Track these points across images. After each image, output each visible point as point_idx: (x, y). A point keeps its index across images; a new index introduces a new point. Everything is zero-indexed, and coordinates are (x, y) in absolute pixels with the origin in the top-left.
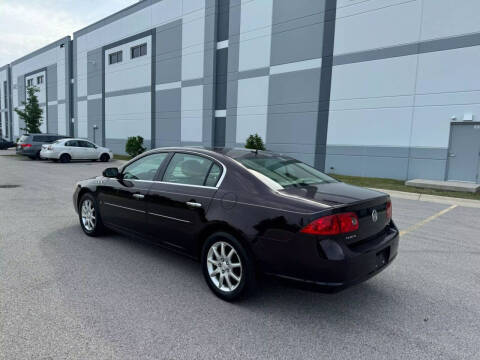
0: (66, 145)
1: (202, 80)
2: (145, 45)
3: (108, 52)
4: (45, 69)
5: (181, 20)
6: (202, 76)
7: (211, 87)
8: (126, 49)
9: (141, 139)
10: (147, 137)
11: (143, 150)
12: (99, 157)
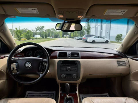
0: (94, 38)
9: (122, 35)
11: (122, 39)
12: (105, 42)
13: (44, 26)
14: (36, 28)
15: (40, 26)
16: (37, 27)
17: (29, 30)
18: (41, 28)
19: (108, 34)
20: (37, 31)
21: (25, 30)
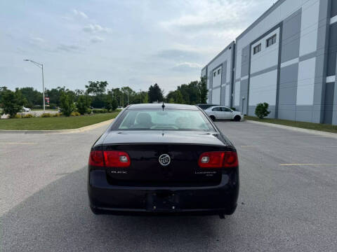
0: (213, 110)
1: (316, 52)
2: (275, 35)
3: (253, 46)
4: (222, 65)
5: (301, 9)
6: (315, 50)
7: (323, 57)
8: (263, 41)
9: (267, 105)
10: (272, 102)
11: (268, 113)
12: (233, 118)
13: (106, 82)
14: (87, 87)
15: (96, 82)
16: (88, 85)
17: (70, 90)
18: (98, 85)
19: (245, 101)
20: (89, 92)
21: (60, 90)
